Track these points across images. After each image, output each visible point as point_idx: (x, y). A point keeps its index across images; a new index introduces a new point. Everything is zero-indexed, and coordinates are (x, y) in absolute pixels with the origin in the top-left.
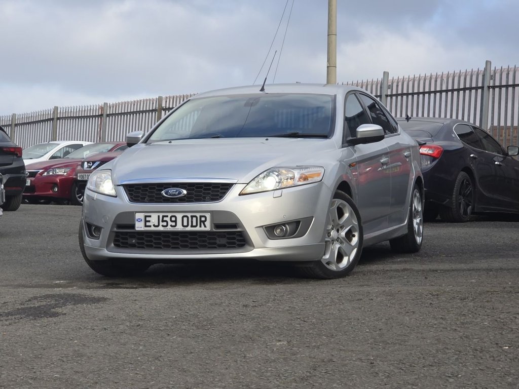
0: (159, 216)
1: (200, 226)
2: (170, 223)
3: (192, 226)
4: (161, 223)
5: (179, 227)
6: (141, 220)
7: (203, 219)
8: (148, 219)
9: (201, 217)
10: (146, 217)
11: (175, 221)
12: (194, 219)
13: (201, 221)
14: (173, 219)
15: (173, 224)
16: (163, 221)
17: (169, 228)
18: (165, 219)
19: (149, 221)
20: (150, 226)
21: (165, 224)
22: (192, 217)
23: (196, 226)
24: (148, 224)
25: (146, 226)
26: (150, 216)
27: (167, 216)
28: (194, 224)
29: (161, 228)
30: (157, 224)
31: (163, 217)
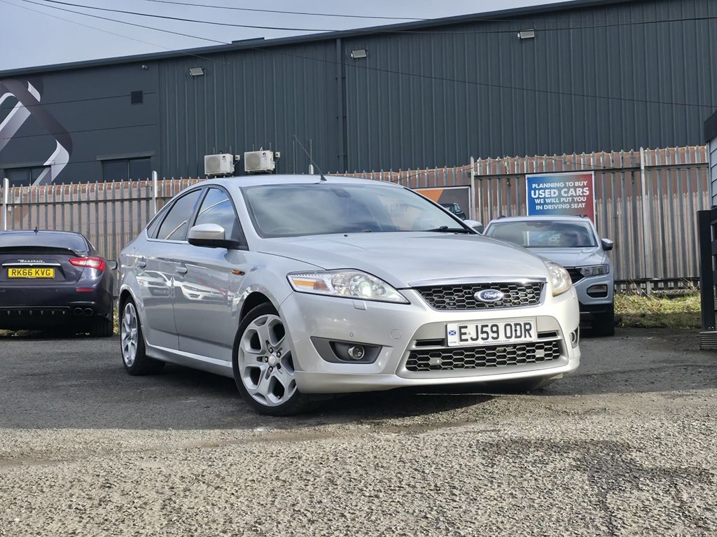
0: (477, 326)
1: (525, 337)
2: (491, 335)
3: (516, 337)
4: (481, 336)
5: (502, 340)
6: (455, 333)
7: (528, 327)
8: (463, 330)
9: (525, 324)
10: (461, 328)
11: (497, 332)
12: (518, 327)
13: (526, 330)
14: (495, 329)
15: (495, 335)
16: (482, 332)
17: (490, 342)
18: (485, 329)
19: (465, 334)
20: (467, 340)
21: (485, 336)
22: (516, 325)
23: (520, 337)
24: (463, 337)
25: (461, 340)
26: (466, 327)
27: (487, 326)
28: (519, 334)
29: (480, 342)
30: (475, 337)
31: (483, 326)
